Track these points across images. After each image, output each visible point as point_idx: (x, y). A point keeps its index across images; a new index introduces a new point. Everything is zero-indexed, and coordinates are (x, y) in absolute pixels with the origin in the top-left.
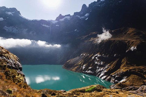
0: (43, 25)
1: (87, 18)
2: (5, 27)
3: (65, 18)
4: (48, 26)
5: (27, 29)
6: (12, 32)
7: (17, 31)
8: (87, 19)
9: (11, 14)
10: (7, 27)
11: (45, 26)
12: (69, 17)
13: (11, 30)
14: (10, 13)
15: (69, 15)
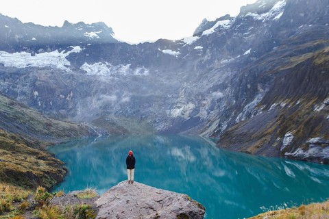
0: (164, 51)
1: (281, 14)
2: (84, 65)
3: (216, 26)
4: (175, 52)
5: (128, 65)
6: (98, 74)
7: (109, 70)
8: (278, 17)
9: (96, 35)
10: (88, 65)
11: (169, 52)
12: (227, 22)
13: (97, 71)
14: (92, 35)
15: (227, 17)
